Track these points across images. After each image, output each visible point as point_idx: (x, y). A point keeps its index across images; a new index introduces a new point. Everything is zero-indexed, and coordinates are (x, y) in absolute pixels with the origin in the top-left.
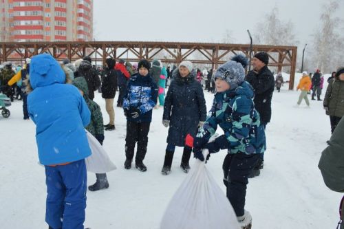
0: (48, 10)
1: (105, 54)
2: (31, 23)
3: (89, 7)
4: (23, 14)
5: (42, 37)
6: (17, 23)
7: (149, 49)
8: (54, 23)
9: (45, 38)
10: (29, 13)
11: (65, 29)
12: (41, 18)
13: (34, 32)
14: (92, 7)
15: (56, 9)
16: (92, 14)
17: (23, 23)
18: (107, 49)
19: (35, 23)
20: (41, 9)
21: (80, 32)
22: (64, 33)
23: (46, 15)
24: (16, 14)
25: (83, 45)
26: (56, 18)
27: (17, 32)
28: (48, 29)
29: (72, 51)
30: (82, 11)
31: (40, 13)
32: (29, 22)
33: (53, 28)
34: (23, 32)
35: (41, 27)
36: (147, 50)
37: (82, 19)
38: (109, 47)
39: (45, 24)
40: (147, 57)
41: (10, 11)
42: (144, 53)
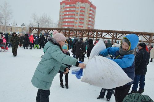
0: (77, 15)
1: (97, 35)
2: (70, 20)
3: (94, 14)
4: (67, 17)
5: (73, 26)
6: (64, 20)
7: (118, 34)
8: (79, 20)
9: (74, 26)
10: (70, 16)
11: (83, 23)
12: (74, 18)
13: (71, 24)
14: (95, 14)
15: (80, 15)
16: (95, 17)
17: (67, 20)
18: (98, 33)
19: (71, 20)
20: (74, 15)
21: (89, 24)
22: (82, 25)
23: (76, 17)
24: (65, 17)
25: (89, 31)
26: (80, 19)
27: (64, 24)
28: (76, 23)
29: (83, 33)
30: (91, 16)
31: (74, 16)
32: (69, 20)
33: (78, 22)
34: (66, 24)
35: (73, 22)
36: (117, 34)
37: (90, 19)
38: (99, 32)
39: (75, 21)
40: (116, 37)
41: (63, 16)
42: (115, 36)
